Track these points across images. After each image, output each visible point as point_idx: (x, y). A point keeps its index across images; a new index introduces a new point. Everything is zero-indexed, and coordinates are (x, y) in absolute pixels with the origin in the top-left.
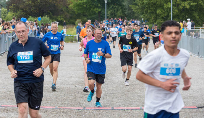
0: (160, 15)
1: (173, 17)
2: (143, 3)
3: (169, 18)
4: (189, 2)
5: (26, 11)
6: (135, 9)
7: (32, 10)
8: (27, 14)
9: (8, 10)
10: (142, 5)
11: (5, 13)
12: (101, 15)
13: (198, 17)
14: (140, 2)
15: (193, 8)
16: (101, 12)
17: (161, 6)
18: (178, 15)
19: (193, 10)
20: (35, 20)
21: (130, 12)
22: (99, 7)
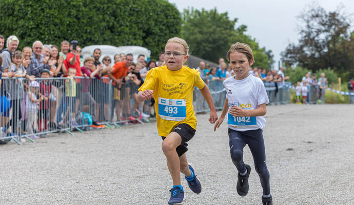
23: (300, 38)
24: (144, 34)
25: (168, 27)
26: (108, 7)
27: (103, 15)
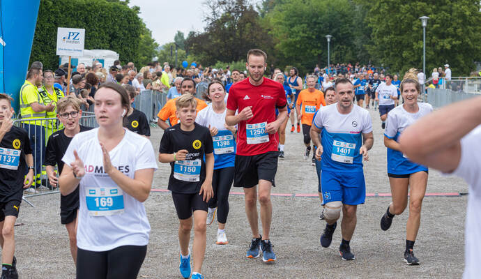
0: (408, 59)
1: (426, 62)
2: (383, 42)
3: (420, 64)
4: (450, 39)
5: (212, 54)
6: (371, 51)
7: (221, 52)
8: (214, 58)
9: (187, 52)
10: (381, 45)
11: (182, 57)
12: (322, 59)
13: (463, 62)
14: (379, 40)
15: (456, 49)
16: (321, 54)
17: (409, 46)
18: (433, 60)
19: (456, 52)
20: (227, 66)
21: (363, 54)
22: (319, 48)
23: (206, 26)
24: (110, 38)
25: (130, 31)
26: (81, 14)
27: (77, 21)
